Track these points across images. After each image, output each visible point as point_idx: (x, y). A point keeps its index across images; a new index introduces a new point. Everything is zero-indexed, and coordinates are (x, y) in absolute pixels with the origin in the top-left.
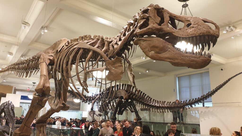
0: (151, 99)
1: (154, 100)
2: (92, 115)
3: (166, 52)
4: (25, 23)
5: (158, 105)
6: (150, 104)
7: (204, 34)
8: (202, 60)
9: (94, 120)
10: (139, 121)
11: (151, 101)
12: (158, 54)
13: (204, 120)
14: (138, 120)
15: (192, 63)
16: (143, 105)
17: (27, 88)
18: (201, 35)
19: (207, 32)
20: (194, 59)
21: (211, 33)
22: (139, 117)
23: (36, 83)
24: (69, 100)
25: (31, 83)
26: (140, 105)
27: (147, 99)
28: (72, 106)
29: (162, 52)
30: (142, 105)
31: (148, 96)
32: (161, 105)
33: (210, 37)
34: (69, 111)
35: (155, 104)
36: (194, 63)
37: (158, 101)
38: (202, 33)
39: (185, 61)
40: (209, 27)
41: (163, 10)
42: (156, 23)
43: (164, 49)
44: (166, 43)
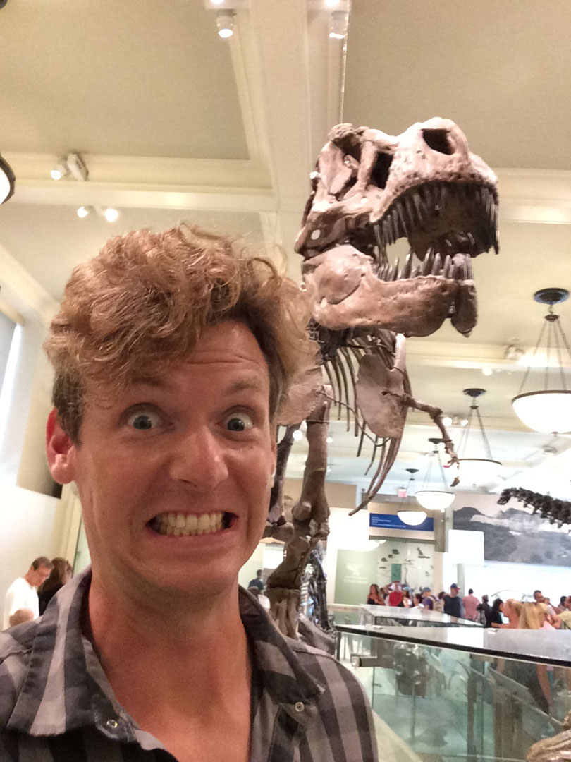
3: (354, 291)
12: (334, 306)
17: (399, 490)
29: (342, 297)
39: (388, 313)
40: (421, 154)
41: (361, 139)
42: (330, 194)
43: (346, 281)
44: (356, 257)
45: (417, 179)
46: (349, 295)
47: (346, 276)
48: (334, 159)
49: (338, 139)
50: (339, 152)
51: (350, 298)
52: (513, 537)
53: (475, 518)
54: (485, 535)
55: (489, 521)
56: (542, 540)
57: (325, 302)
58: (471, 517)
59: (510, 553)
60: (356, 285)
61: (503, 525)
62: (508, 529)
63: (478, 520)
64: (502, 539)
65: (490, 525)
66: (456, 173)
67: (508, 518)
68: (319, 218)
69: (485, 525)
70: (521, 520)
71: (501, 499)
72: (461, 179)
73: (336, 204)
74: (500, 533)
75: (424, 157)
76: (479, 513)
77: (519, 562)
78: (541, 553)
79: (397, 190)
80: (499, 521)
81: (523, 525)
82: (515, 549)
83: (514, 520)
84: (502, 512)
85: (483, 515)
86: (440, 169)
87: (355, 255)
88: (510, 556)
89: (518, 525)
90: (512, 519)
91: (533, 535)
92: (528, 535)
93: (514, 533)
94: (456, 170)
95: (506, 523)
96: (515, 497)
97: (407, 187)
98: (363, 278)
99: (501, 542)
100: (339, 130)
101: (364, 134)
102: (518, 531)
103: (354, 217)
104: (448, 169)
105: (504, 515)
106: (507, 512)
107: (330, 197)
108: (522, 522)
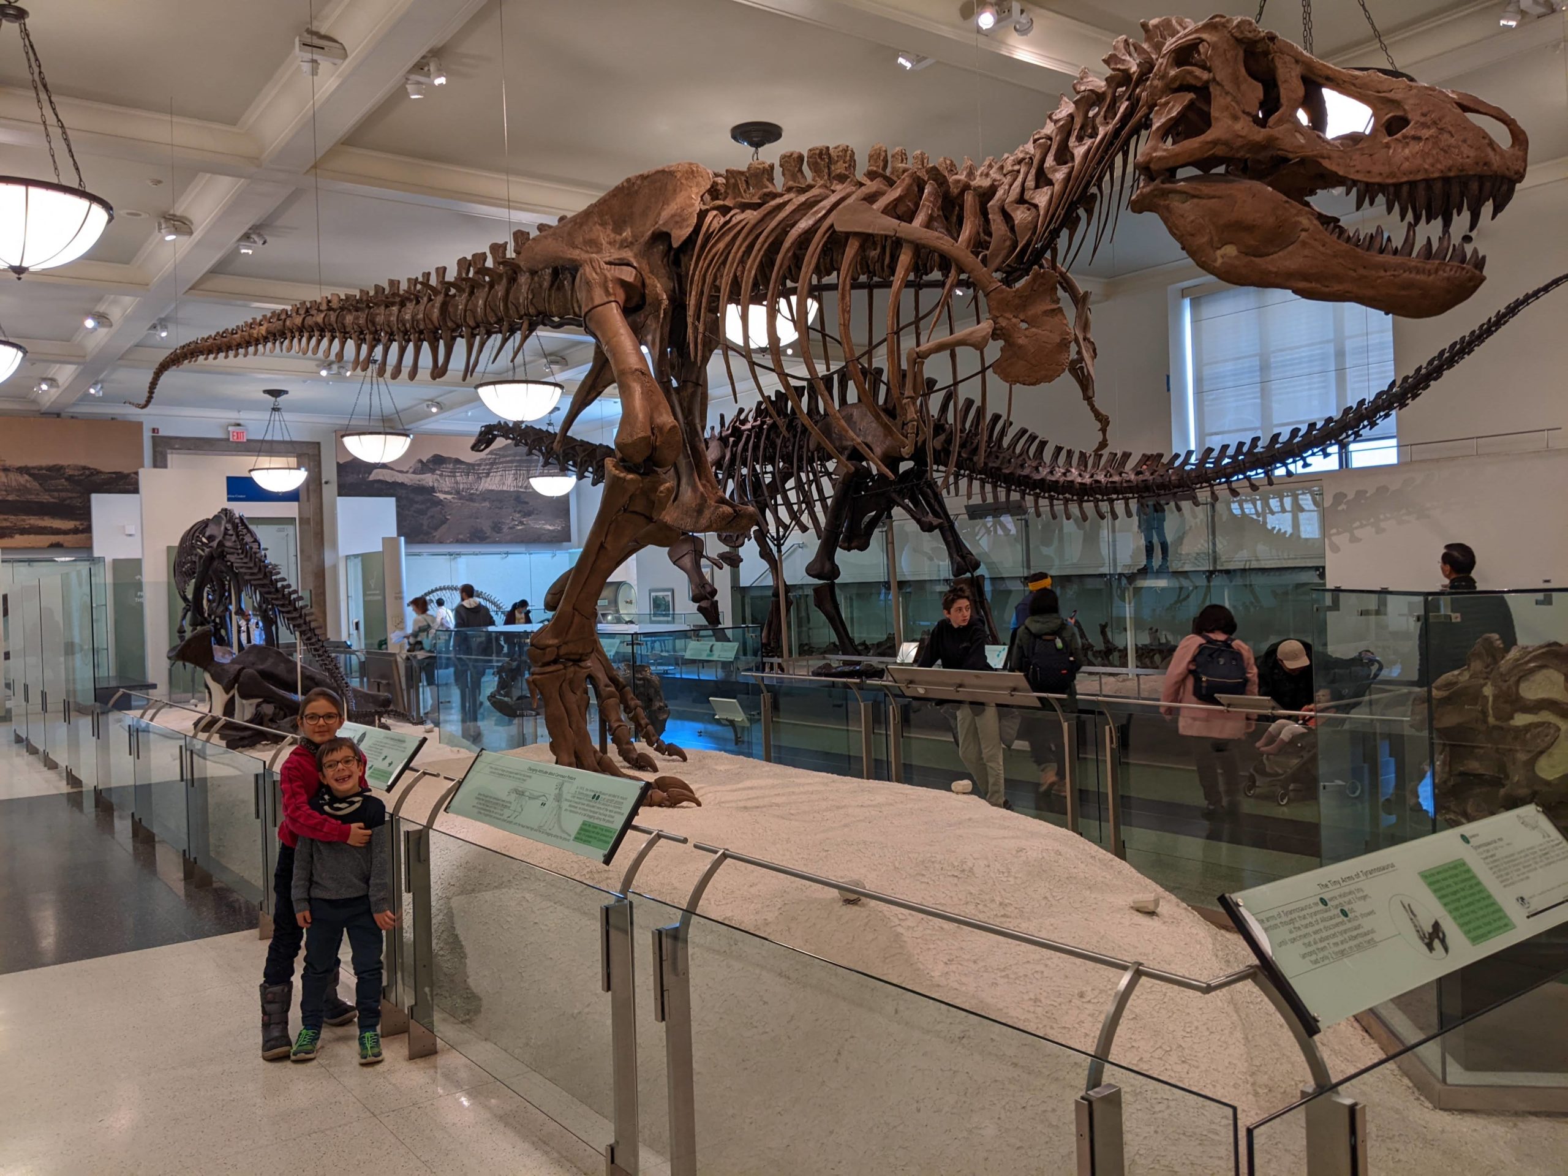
0: (1043, 444)
1: (1059, 449)
2: (687, 561)
3: (1288, 247)
4: (317, 41)
5: (1087, 480)
6: (1037, 477)
8: (1448, 279)
9: (703, 587)
10: (968, 575)
11: (1042, 458)
12: (1253, 259)
13: (1354, 539)
14: (958, 571)
15: (1403, 293)
16: (995, 487)
17: (230, 429)
18: (1452, 174)
19: (1477, 163)
20: (1413, 275)
21: (1495, 167)
22: (963, 557)
23: (286, 392)
24: (494, 487)
25: (255, 391)
26: (976, 484)
27: (1018, 451)
28: (521, 523)
29: (1270, 252)
30: (988, 487)
31: (1024, 431)
32: (1101, 477)
33: (1488, 185)
34: (507, 553)
35: (1064, 474)
36: (1414, 293)
37: (1082, 454)
41: (1271, 46)
42: (1244, 112)
43: (1279, 233)
46: (1279, 251)
47: (1280, 227)
48: (1236, 60)
50: (1241, 54)
51: (1280, 254)
52: (440, 502)
53: (378, 474)
54: (397, 501)
55: (401, 479)
56: (487, 504)
57: (1231, 250)
59: (436, 529)
60: (1292, 239)
61: (424, 483)
62: (432, 489)
63: (381, 478)
64: (423, 507)
65: (404, 485)
67: (433, 471)
69: (395, 484)
70: (453, 474)
71: (477, 441)
73: (1262, 133)
74: (420, 498)
77: (451, 542)
78: (486, 525)
80: (419, 476)
81: (457, 483)
82: (445, 521)
83: (441, 475)
84: (421, 461)
85: (393, 469)
87: (1286, 202)
88: (437, 534)
89: (447, 483)
90: (438, 472)
91: (471, 498)
92: (463, 498)
93: (442, 496)
95: (428, 479)
96: (505, 437)
98: (1305, 235)
99: (422, 512)
101: (1276, 43)
102: (451, 493)
105: (427, 467)
106: (428, 461)
107: (1246, 117)
108: (455, 476)
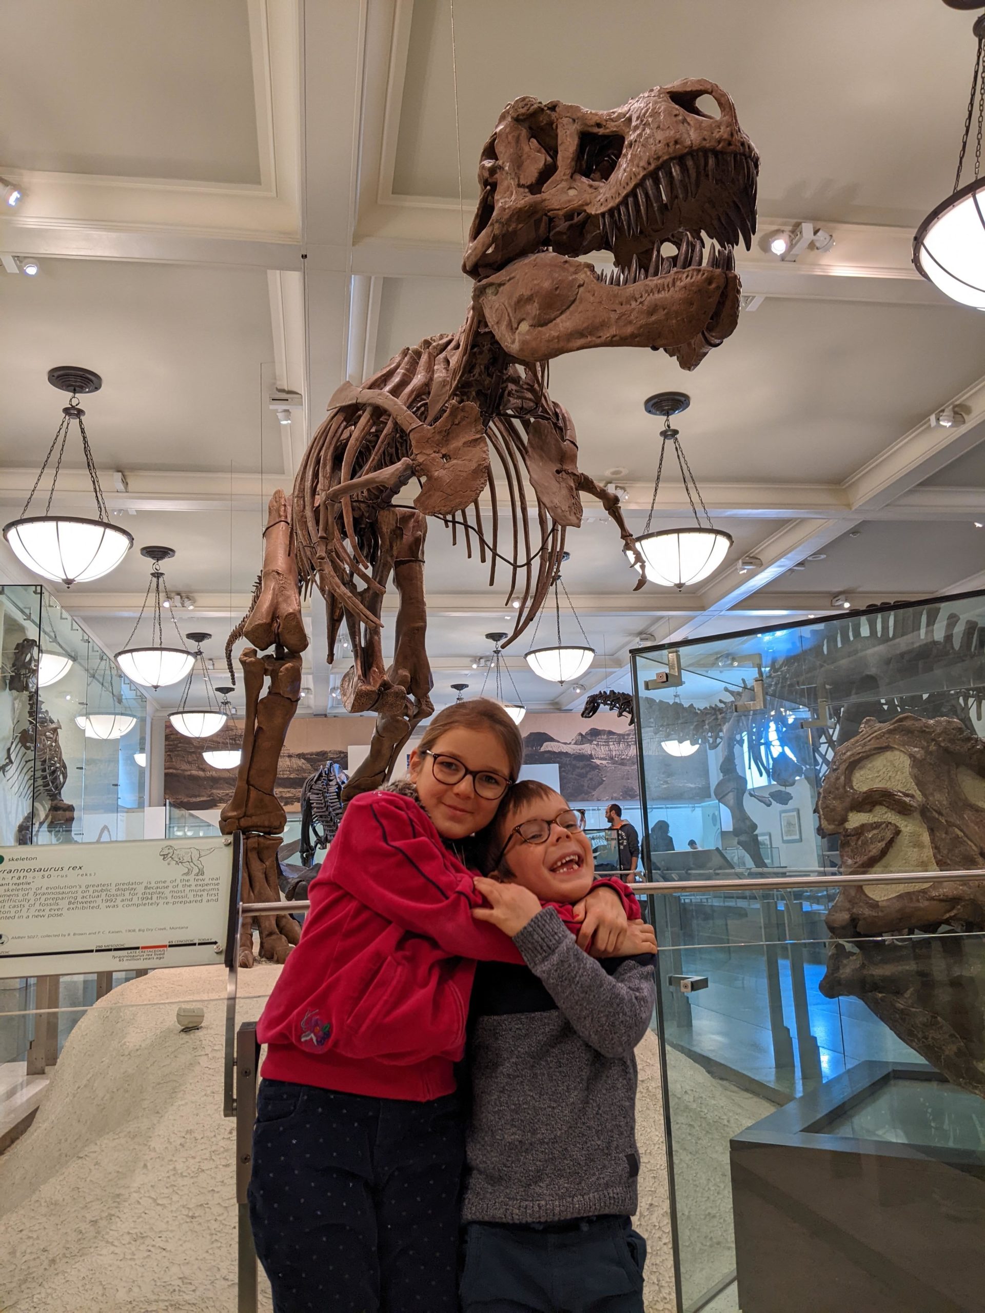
2: (731, 798)
3: (568, 307)
7: (661, 160)
8: (685, 287)
9: (743, 822)
12: (540, 328)
15: (653, 318)
20: (657, 296)
21: (688, 143)
29: (553, 316)
36: (660, 315)
38: (651, 160)
39: (630, 322)
40: (680, 118)
41: (554, 115)
42: (519, 186)
43: (558, 295)
44: (567, 265)
45: (678, 146)
46: (561, 313)
47: (557, 289)
48: (518, 140)
49: (523, 114)
50: (524, 132)
51: (563, 316)
52: (597, 767)
53: (547, 746)
54: (560, 768)
55: (565, 749)
57: (524, 327)
58: (541, 746)
59: (594, 789)
60: (572, 299)
61: (583, 752)
62: (591, 757)
63: (550, 749)
64: (583, 771)
65: (566, 754)
66: (725, 140)
67: (591, 742)
68: (511, 216)
69: (561, 753)
70: (607, 743)
71: (586, 709)
72: (731, 147)
73: (530, 198)
74: (581, 764)
75: (684, 121)
76: (552, 740)
79: (649, 164)
80: (579, 747)
81: (610, 750)
82: (601, 782)
83: (597, 745)
84: (581, 734)
85: (559, 742)
86: (706, 133)
87: (566, 262)
88: (596, 794)
89: (602, 751)
90: (595, 742)
92: (615, 763)
93: (598, 762)
94: (725, 136)
95: (587, 749)
96: (605, 704)
97: (665, 158)
98: (581, 289)
99: (582, 776)
100: (524, 103)
101: (557, 109)
102: (606, 759)
103: (561, 213)
104: (717, 135)
105: (584, 739)
106: (587, 734)
107: (521, 190)
108: (609, 745)
